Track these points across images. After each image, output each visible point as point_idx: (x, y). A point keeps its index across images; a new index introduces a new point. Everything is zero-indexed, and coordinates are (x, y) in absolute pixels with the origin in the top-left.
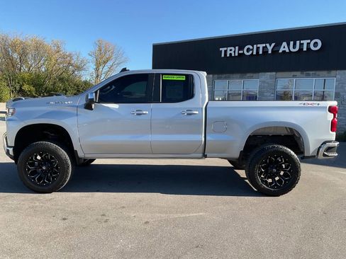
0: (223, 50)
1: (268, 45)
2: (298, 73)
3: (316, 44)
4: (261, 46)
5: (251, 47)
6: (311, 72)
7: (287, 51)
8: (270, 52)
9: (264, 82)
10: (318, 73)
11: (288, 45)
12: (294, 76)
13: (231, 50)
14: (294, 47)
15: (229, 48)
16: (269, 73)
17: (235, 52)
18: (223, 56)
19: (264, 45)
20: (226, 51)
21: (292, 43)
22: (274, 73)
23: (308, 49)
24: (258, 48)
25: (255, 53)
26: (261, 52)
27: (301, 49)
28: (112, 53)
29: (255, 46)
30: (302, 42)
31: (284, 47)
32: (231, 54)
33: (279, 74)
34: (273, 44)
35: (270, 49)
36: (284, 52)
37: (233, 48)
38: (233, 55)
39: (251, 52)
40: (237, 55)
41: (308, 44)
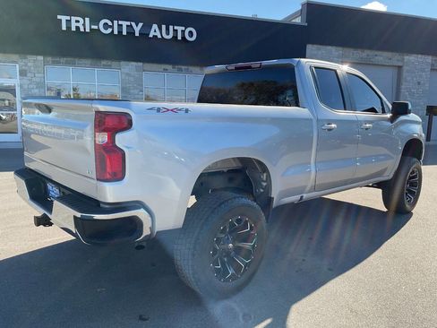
0: (64, 18)
1: (133, 24)
2: (169, 67)
3: (191, 33)
4: (125, 24)
5: (110, 23)
6: (183, 67)
7: (159, 36)
8: (137, 34)
9: (128, 74)
10: (191, 68)
11: (160, 29)
12: (165, 70)
13: (77, 21)
15: (74, 19)
16: (134, 63)
17: (84, 25)
18: (64, 28)
19: (128, 23)
20: (69, 22)
21: (164, 27)
22: (141, 64)
23: (183, 38)
24: (120, 26)
25: (116, 32)
26: (125, 33)
27: (175, 37)
29: (115, 22)
30: (176, 28)
31: (154, 31)
32: (78, 28)
33: (148, 66)
34: (141, 25)
35: (137, 29)
37: (81, 20)
38: (82, 30)
39: (109, 30)
40: (88, 30)
41: (183, 32)
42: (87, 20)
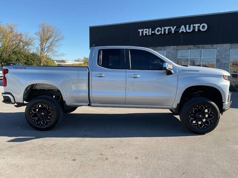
0: (140, 31)
1: (171, 27)
2: (192, 46)
3: (203, 27)
4: (167, 28)
5: (160, 29)
6: (200, 46)
7: (185, 31)
8: (173, 32)
9: (169, 53)
10: (205, 46)
11: (185, 27)
12: (189, 48)
13: (146, 31)
14: (189, 29)
15: (145, 30)
16: (172, 47)
17: (149, 32)
18: (141, 35)
19: (169, 27)
20: (142, 32)
21: (188, 26)
22: (176, 47)
24: (165, 30)
25: (163, 33)
26: (167, 33)
27: (194, 30)
28: (53, 33)
29: (163, 28)
30: (194, 25)
31: (182, 29)
32: (146, 34)
33: (179, 47)
34: (175, 27)
36: (183, 32)
37: (147, 30)
38: (148, 34)
39: (160, 32)
40: (150, 34)
41: (199, 27)
42: (150, 29)
